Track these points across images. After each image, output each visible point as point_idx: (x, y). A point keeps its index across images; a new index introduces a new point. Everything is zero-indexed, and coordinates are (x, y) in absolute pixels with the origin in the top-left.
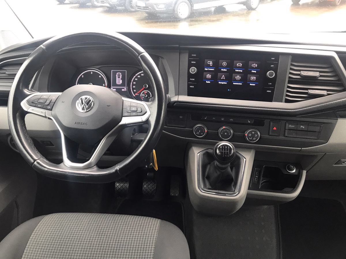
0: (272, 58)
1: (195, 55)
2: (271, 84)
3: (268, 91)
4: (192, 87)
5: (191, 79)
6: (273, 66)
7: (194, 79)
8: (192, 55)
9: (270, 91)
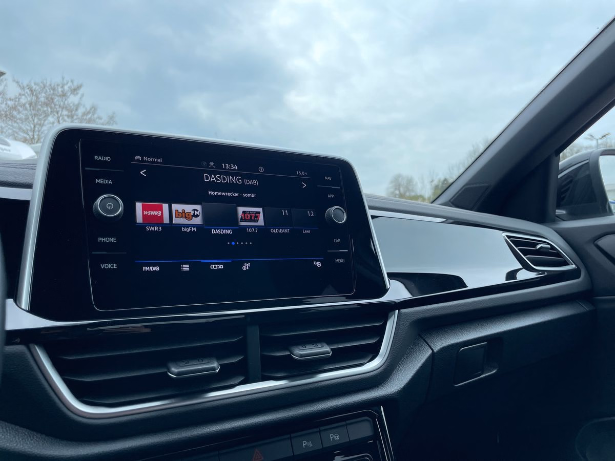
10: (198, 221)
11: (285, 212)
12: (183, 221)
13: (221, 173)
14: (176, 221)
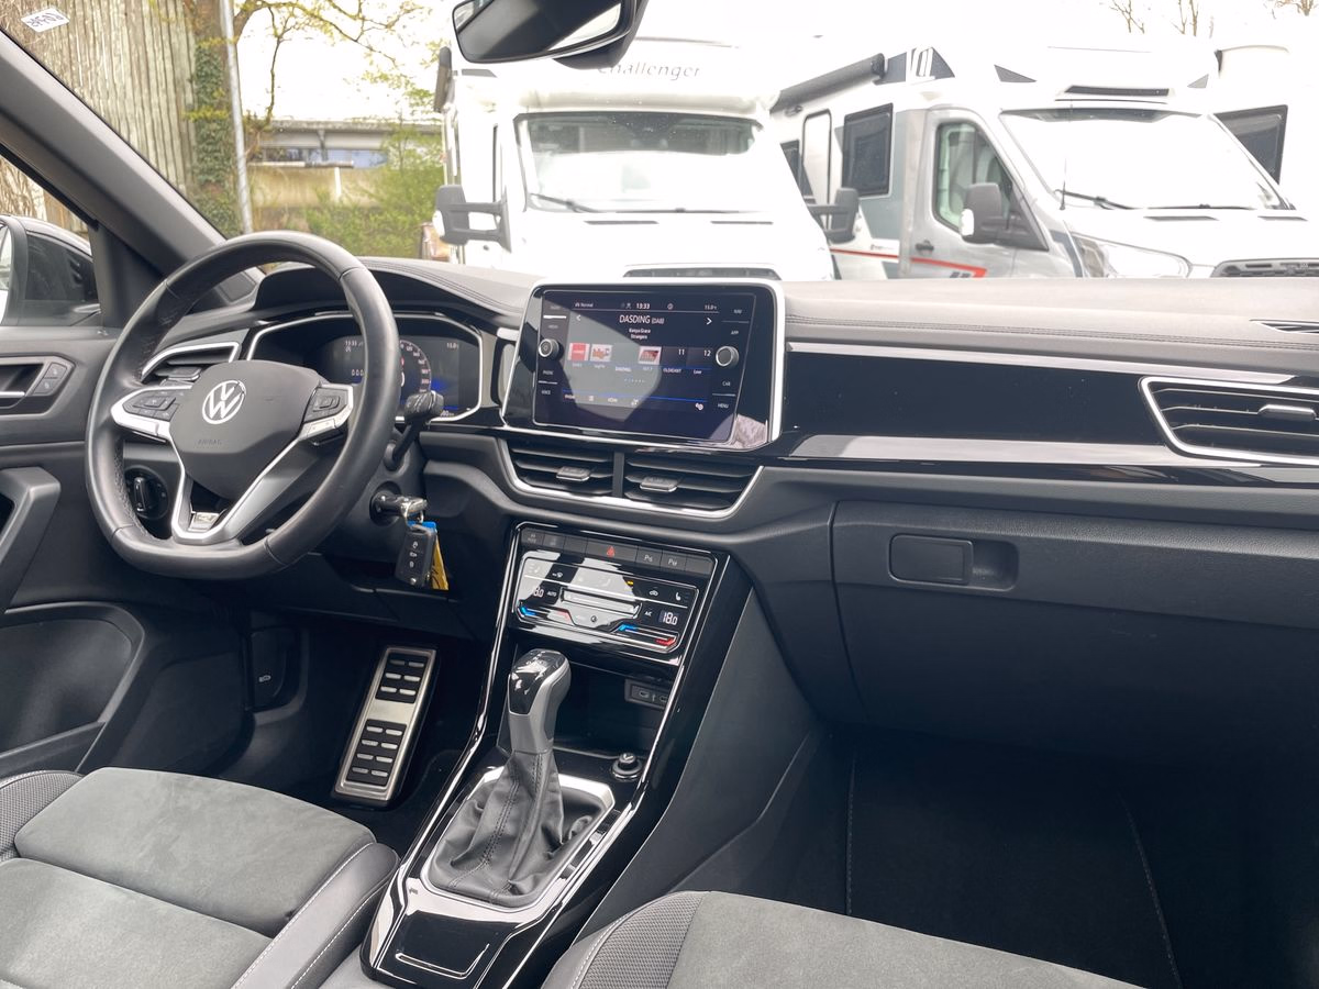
10: (607, 359)
11: (682, 351)
12: (597, 359)
13: (634, 314)
14: (593, 359)
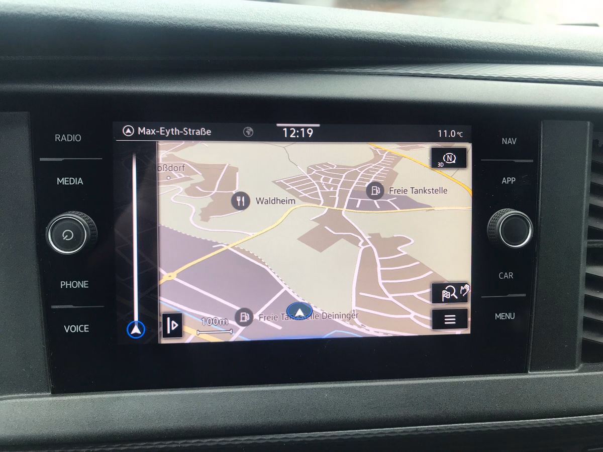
0: (505, 141)
1: (74, 138)
2: (511, 275)
3: (501, 316)
4: (77, 329)
5: (63, 284)
6: (513, 180)
7: (84, 285)
8: (57, 137)
9: (509, 316)
